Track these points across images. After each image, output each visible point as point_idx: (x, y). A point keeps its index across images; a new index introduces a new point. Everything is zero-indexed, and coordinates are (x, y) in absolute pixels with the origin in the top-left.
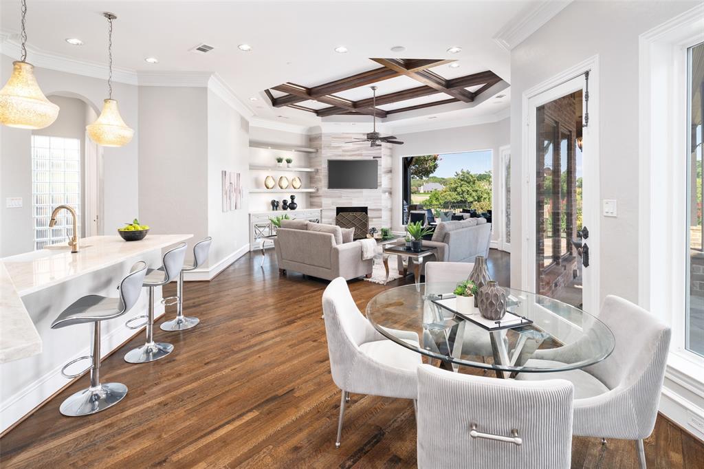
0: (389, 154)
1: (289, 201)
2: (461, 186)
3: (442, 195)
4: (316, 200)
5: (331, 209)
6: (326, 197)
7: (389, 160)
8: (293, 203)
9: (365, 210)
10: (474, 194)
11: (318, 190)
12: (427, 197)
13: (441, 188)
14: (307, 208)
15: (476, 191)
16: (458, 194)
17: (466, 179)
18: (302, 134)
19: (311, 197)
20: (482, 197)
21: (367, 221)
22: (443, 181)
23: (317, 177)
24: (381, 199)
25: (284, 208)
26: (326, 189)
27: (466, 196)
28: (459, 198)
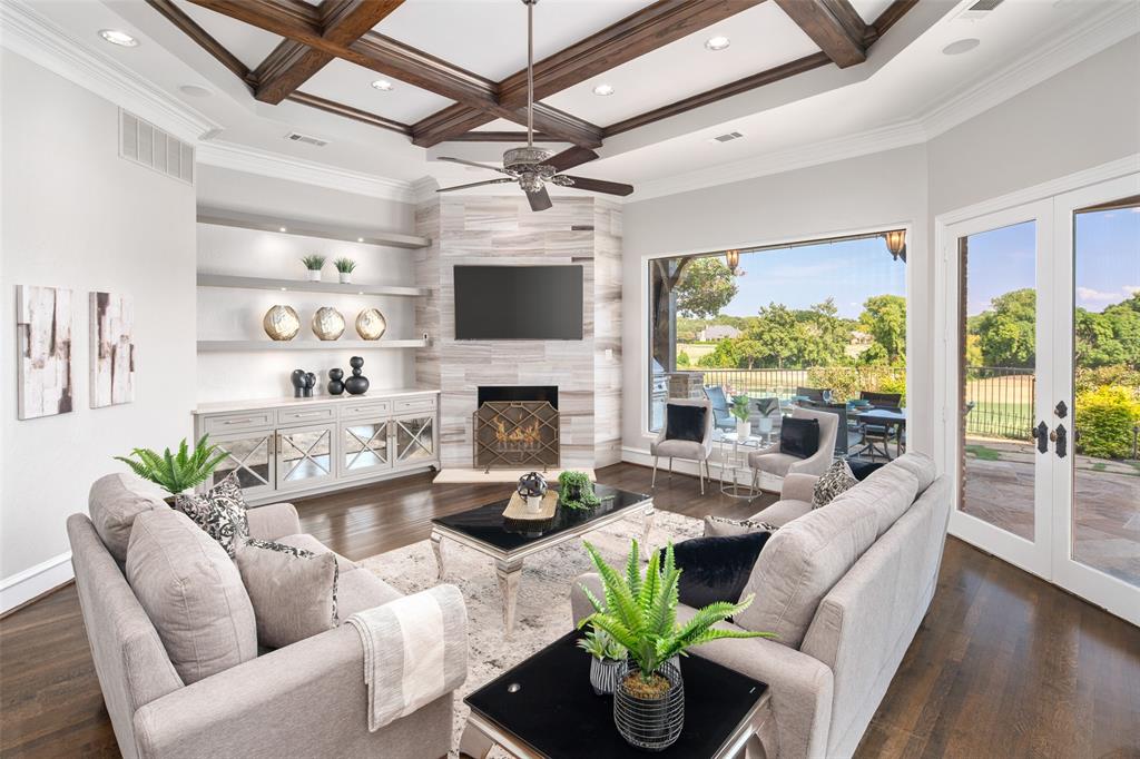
0: (614, 251)
1: (348, 373)
2: (770, 330)
3: (738, 346)
4: (428, 367)
5: (463, 393)
6: (450, 359)
7: (614, 266)
8: (357, 376)
9: (550, 394)
10: (792, 344)
11: (431, 343)
12: (712, 349)
13: (734, 333)
14: (407, 387)
15: (796, 339)
16: (765, 344)
17: (777, 319)
18: (393, 203)
19: (419, 359)
20: (805, 349)
21: (556, 423)
22: (739, 323)
23: (429, 308)
24: (592, 367)
25: (334, 392)
26: (452, 341)
27: (779, 348)
28: (767, 351)
